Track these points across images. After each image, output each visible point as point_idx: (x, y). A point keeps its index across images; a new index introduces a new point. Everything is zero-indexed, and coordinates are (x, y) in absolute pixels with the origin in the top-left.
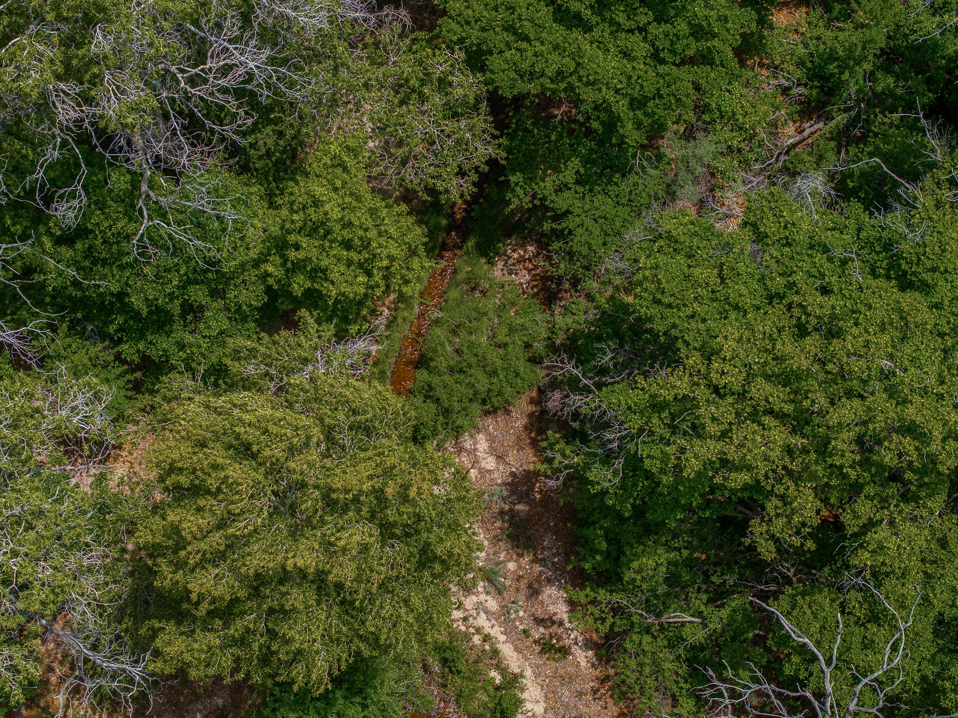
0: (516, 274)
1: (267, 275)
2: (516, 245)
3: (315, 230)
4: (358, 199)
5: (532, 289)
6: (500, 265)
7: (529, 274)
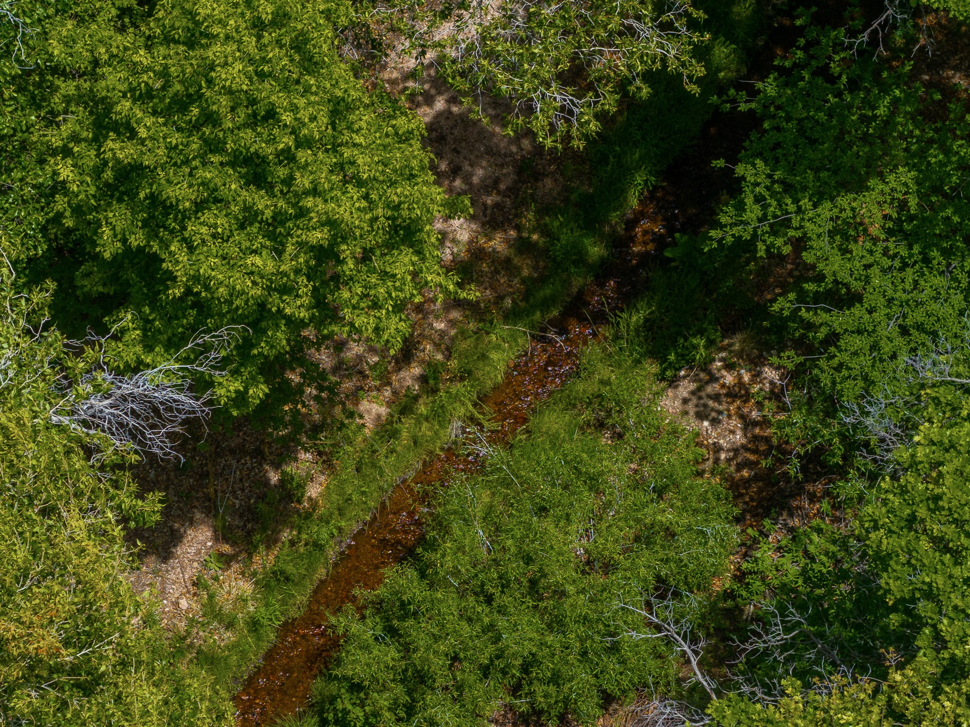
0: (715, 422)
1: (60, 187)
2: (740, 355)
3: (181, 104)
4: (310, 64)
5: (740, 467)
6: (686, 388)
7: (745, 429)
